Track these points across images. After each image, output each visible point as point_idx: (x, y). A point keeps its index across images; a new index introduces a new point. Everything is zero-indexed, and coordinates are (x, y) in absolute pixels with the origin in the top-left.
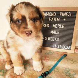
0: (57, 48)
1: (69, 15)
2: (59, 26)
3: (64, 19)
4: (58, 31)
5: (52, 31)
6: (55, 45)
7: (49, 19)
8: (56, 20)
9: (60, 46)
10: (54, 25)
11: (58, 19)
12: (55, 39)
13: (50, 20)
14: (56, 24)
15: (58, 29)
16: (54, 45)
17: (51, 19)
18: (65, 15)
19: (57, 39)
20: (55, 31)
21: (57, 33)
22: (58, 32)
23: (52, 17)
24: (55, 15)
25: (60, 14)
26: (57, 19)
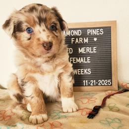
0: (89, 85)
1: (101, 33)
2: (89, 49)
3: (95, 39)
4: (88, 58)
5: (78, 59)
6: (87, 81)
7: (72, 41)
8: (83, 41)
9: (95, 81)
10: (81, 49)
11: (86, 39)
12: (85, 71)
13: (74, 42)
14: (83, 47)
15: (88, 54)
16: (84, 81)
17: (75, 40)
18: (95, 32)
19: (87, 71)
20: (83, 59)
21: (86, 60)
22: (88, 60)
23: (76, 37)
24: (80, 33)
25: (88, 32)
26: (83, 39)
